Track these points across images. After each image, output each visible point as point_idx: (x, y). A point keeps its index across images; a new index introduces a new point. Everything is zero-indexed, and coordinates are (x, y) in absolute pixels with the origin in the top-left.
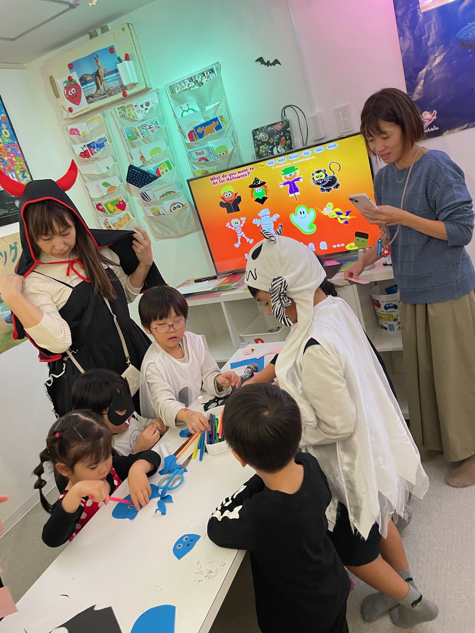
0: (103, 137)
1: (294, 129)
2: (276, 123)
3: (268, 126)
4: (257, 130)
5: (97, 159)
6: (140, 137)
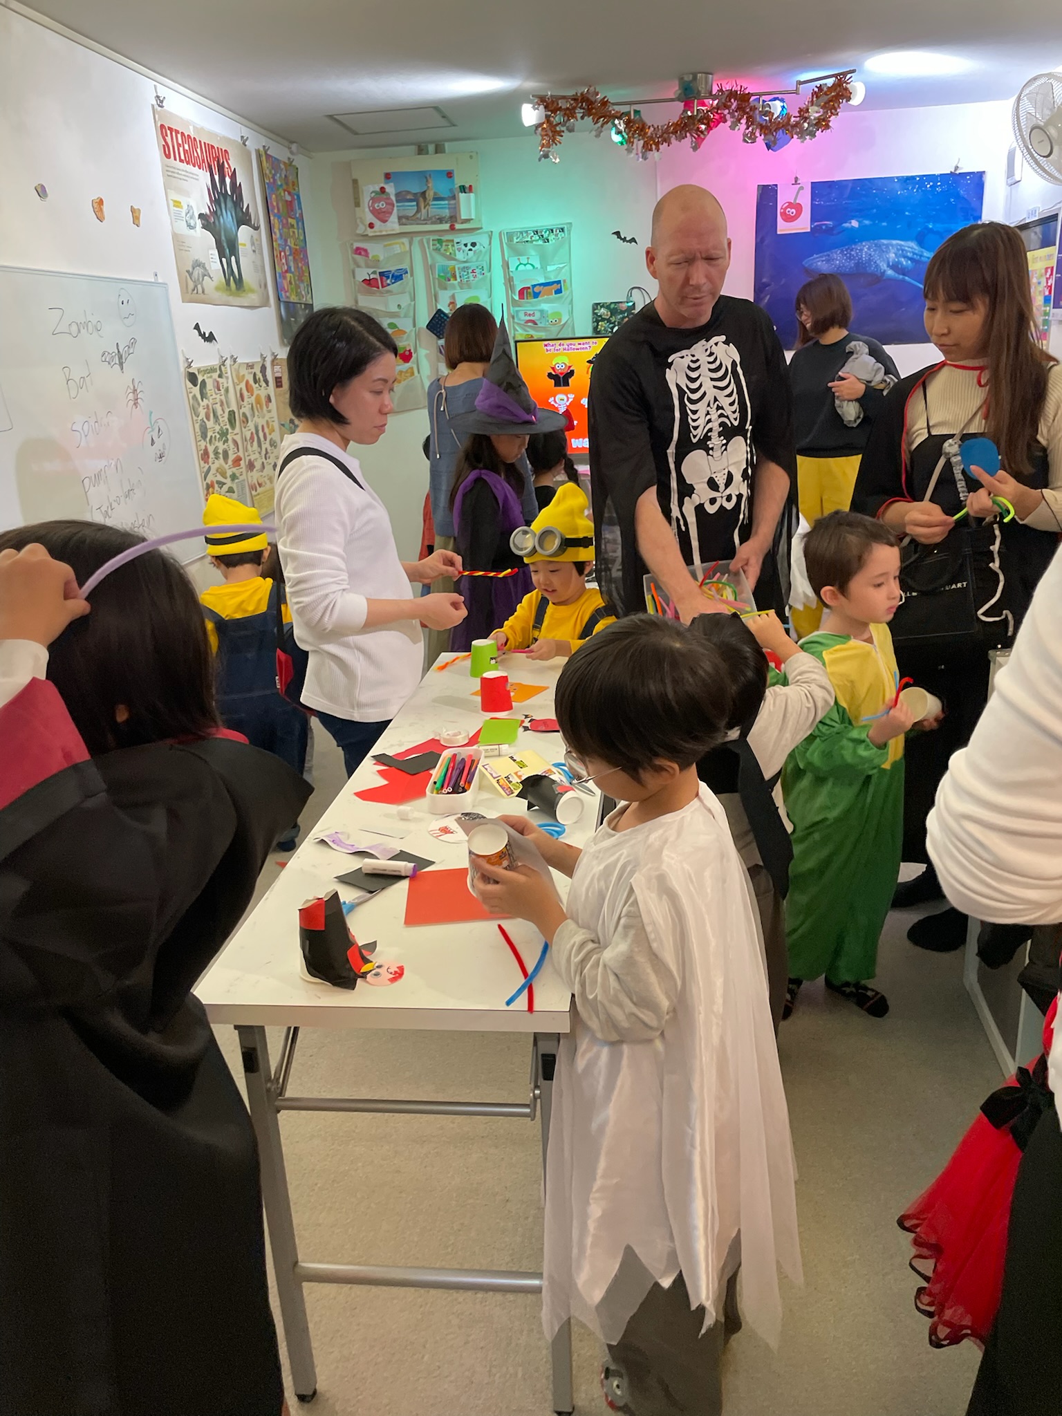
0: (404, 267)
2: (620, 302)
3: (611, 303)
4: (598, 304)
5: (388, 292)
6: (456, 280)
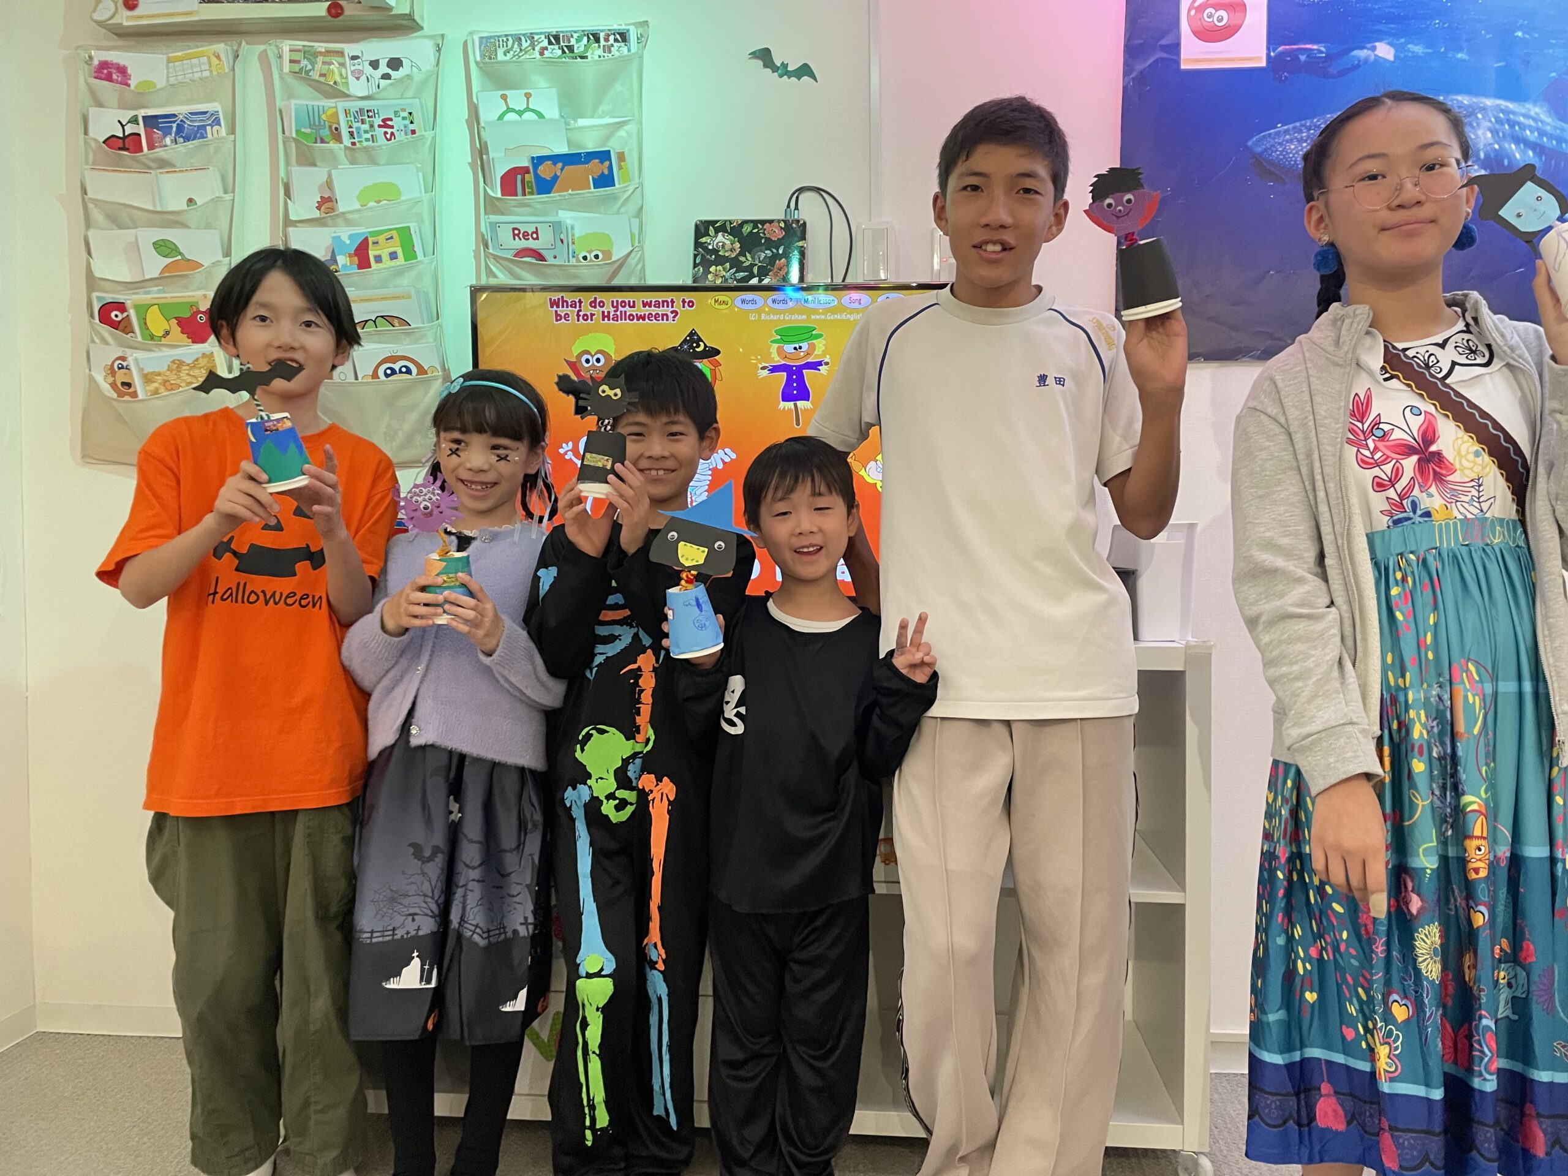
0: (210, 109)
3: (746, 222)
5: (164, 164)
6: (341, 142)
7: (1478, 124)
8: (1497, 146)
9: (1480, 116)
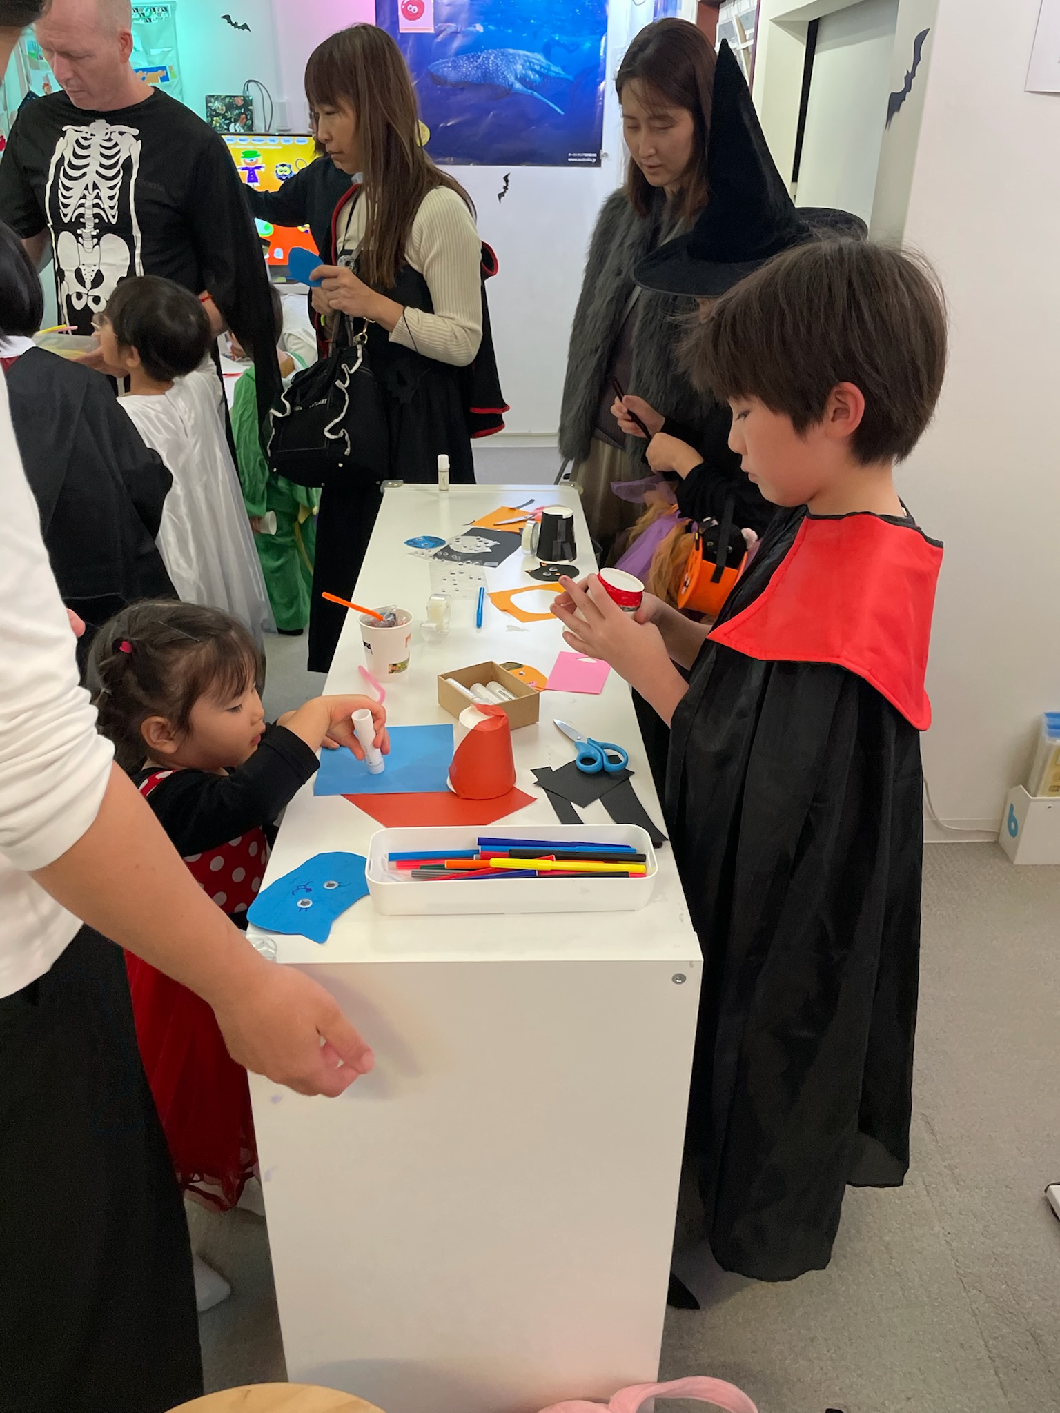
1: (257, 108)
2: (237, 96)
3: (226, 96)
4: (213, 96)
7: (517, 62)
8: (524, 72)
9: (517, 58)
